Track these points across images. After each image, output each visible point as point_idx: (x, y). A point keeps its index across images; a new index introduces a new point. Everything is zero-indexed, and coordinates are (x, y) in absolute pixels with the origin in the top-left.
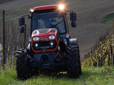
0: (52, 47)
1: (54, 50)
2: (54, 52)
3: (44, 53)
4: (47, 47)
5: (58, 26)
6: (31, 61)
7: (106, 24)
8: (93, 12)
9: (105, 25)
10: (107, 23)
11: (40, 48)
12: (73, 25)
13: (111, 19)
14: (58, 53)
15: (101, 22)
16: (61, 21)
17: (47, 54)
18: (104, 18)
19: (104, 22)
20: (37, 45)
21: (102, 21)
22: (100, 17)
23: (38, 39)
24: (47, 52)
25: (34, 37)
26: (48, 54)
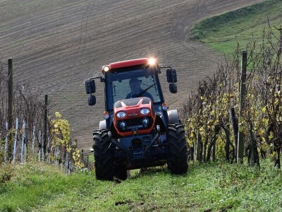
0: (146, 126)
1: (149, 130)
2: (150, 133)
3: (136, 135)
4: (139, 126)
5: (148, 91)
6: (117, 148)
7: (203, 43)
8: (171, 14)
9: (201, 46)
10: (206, 40)
11: (128, 128)
12: (173, 90)
13: (214, 31)
14: (157, 135)
15: (191, 39)
16: (153, 83)
17: (140, 137)
18: (198, 28)
19: (198, 38)
20: (124, 124)
21: (192, 36)
22: (187, 28)
23: (124, 115)
24: (139, 135)
25: (117, 112)
26: (142, 136)
